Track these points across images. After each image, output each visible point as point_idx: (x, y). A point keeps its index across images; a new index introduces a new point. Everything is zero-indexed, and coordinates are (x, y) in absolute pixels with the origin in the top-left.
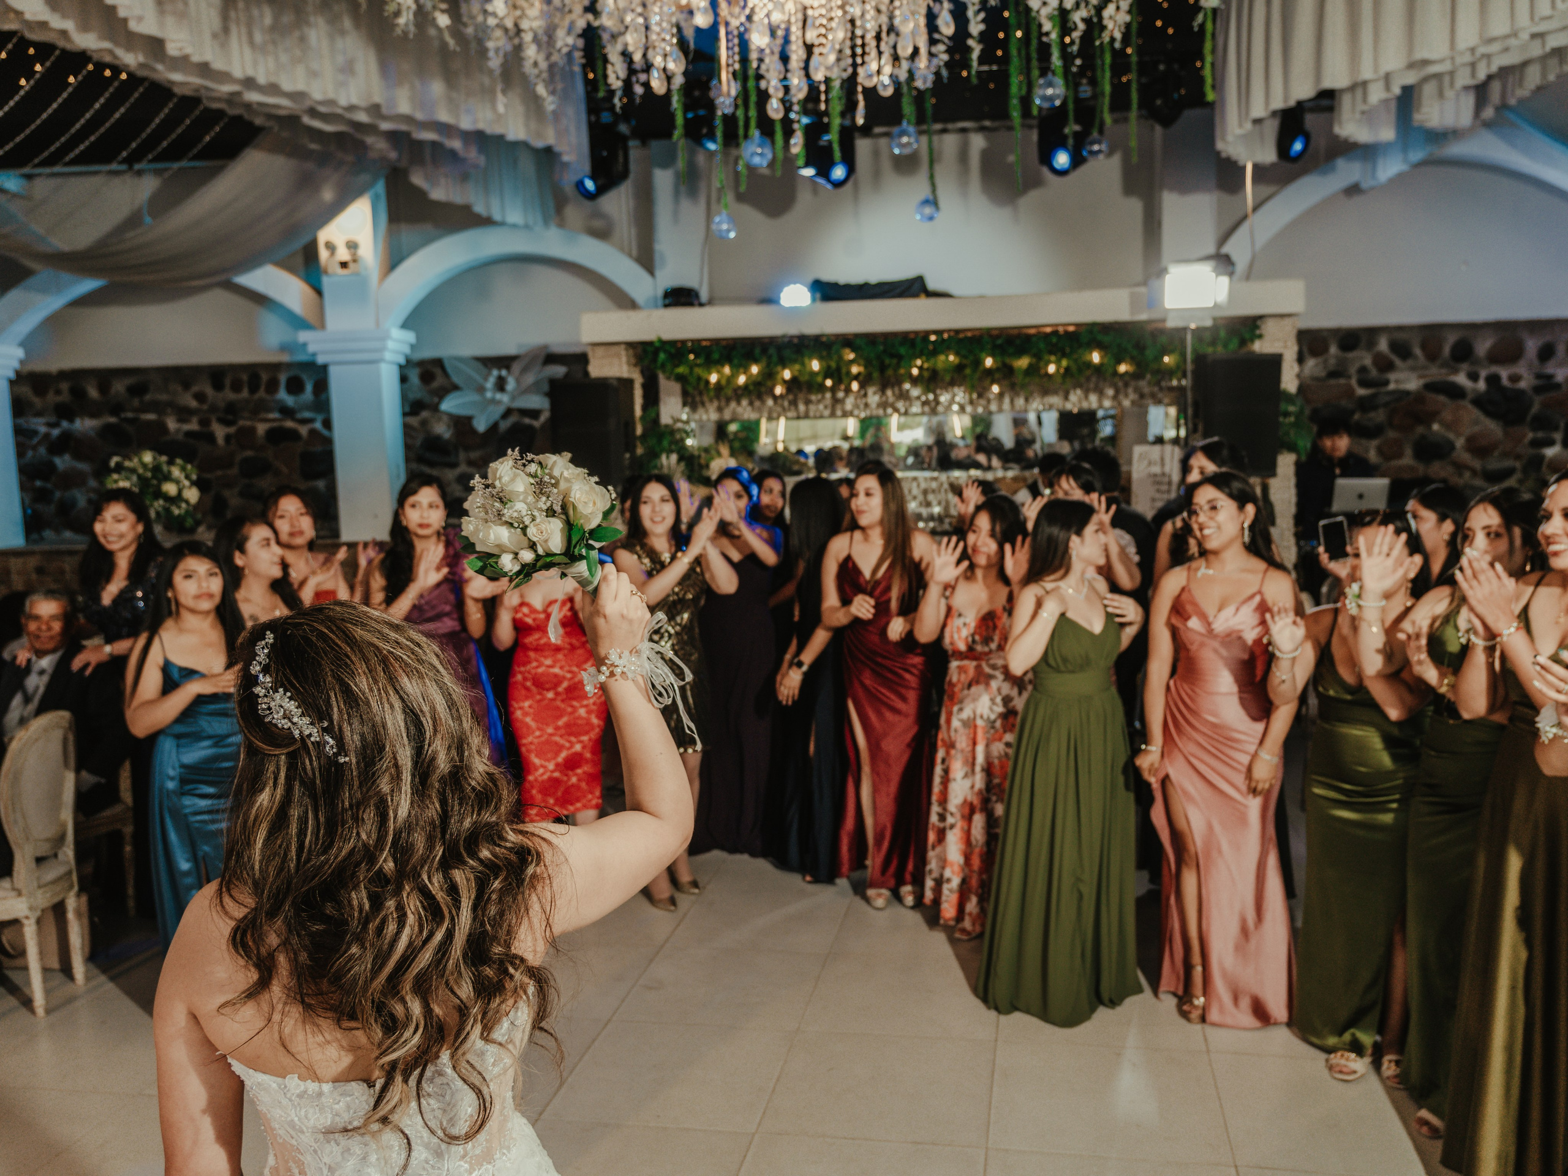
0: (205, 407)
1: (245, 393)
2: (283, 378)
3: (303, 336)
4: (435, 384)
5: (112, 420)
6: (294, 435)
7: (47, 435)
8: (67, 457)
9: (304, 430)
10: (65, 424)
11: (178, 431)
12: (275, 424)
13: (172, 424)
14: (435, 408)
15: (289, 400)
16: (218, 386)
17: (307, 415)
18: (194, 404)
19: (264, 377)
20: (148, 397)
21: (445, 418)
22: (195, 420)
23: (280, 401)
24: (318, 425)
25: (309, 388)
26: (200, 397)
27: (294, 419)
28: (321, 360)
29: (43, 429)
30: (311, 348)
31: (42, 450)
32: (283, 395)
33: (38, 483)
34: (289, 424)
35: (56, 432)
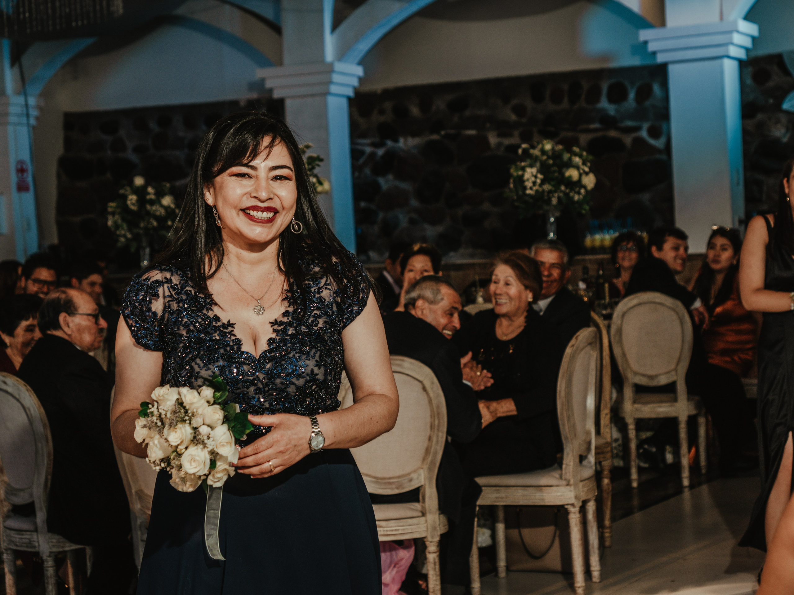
0: (524, 120)
1: (565, 104)
2: (605, 87)
3: (644, 35)
4: (771, 84)
5: (435, 137)
6: (618, 144)
7: (373, 155)
8: (390, 177)
9: (628, 140)
10: (390, 143)
11: (499, 145)
12: (599, 134)
13: (493, 140)
14: (778, 106)
15: (611, 109)
16: (538, 98)
17: (629, 123)
18: (514, 117)
19: (586, 85)
20: (467, 113)
21: (784, 119)
22: (516, 133)
23: (603, 110)
24: (644, 134)
25: (632, 95)
26: (519, 110)
27: (618, 129)
28: (661, 58)
29: (368, 150)
30: (652, 47)
31: (367, 171)
32: (604, 104)
33: (363, 204)
34: (613, 134)
35: (380, 152)
